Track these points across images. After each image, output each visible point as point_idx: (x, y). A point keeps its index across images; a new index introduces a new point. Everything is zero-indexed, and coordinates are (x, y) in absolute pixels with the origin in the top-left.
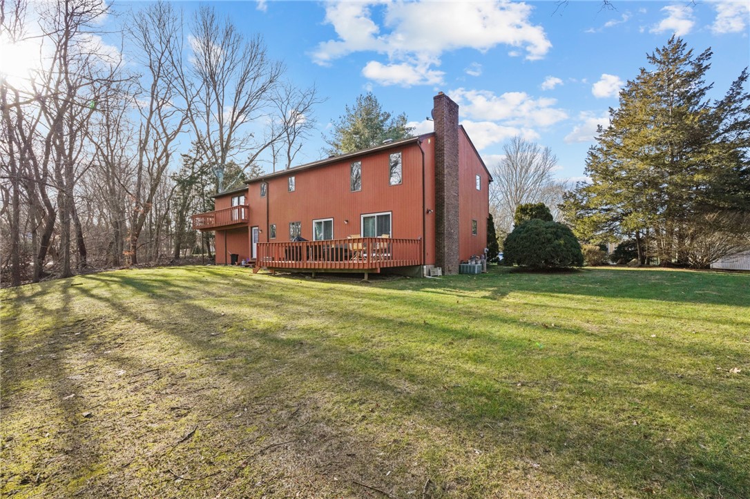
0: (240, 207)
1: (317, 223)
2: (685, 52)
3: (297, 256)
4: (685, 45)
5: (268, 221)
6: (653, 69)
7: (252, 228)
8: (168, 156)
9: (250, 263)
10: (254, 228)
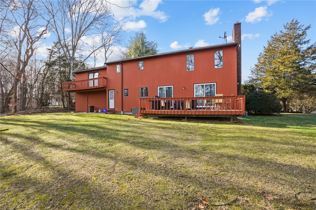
0: (94, 79)
1: (160, 88)
2: (298, 26)
3: (156, 107)
4: (299, 23)
5: (122, 87)
6: (285, 31)
7: (109, 90)
8: (32, 51)
9: (108, 111)
10: (110, 91)
